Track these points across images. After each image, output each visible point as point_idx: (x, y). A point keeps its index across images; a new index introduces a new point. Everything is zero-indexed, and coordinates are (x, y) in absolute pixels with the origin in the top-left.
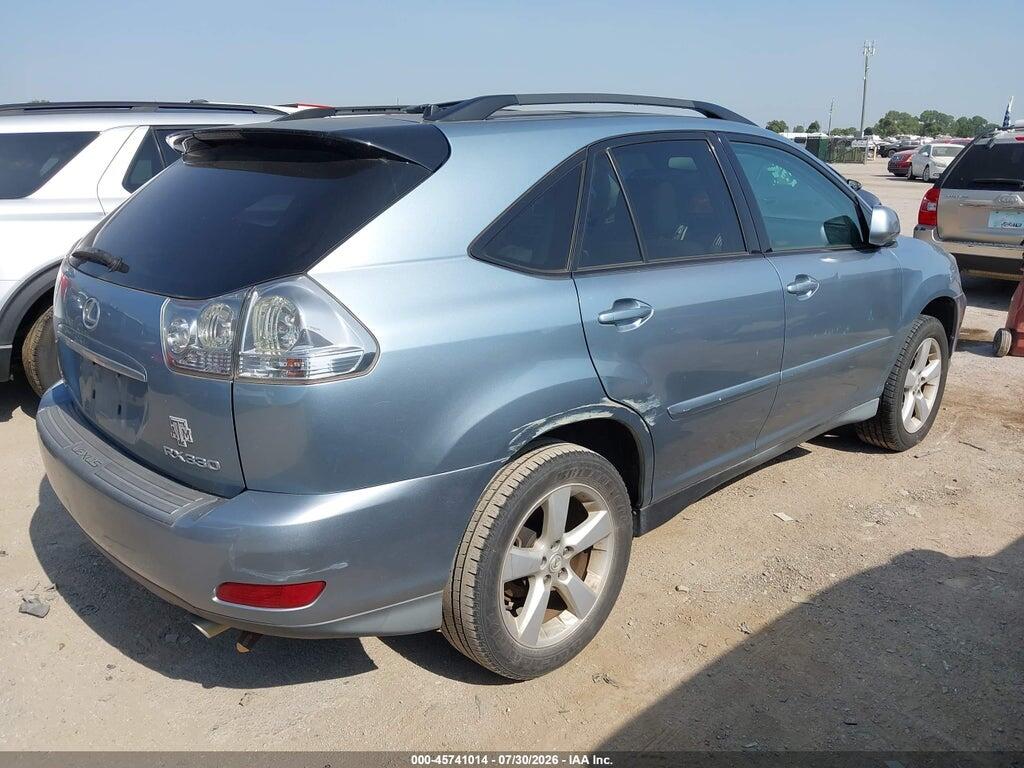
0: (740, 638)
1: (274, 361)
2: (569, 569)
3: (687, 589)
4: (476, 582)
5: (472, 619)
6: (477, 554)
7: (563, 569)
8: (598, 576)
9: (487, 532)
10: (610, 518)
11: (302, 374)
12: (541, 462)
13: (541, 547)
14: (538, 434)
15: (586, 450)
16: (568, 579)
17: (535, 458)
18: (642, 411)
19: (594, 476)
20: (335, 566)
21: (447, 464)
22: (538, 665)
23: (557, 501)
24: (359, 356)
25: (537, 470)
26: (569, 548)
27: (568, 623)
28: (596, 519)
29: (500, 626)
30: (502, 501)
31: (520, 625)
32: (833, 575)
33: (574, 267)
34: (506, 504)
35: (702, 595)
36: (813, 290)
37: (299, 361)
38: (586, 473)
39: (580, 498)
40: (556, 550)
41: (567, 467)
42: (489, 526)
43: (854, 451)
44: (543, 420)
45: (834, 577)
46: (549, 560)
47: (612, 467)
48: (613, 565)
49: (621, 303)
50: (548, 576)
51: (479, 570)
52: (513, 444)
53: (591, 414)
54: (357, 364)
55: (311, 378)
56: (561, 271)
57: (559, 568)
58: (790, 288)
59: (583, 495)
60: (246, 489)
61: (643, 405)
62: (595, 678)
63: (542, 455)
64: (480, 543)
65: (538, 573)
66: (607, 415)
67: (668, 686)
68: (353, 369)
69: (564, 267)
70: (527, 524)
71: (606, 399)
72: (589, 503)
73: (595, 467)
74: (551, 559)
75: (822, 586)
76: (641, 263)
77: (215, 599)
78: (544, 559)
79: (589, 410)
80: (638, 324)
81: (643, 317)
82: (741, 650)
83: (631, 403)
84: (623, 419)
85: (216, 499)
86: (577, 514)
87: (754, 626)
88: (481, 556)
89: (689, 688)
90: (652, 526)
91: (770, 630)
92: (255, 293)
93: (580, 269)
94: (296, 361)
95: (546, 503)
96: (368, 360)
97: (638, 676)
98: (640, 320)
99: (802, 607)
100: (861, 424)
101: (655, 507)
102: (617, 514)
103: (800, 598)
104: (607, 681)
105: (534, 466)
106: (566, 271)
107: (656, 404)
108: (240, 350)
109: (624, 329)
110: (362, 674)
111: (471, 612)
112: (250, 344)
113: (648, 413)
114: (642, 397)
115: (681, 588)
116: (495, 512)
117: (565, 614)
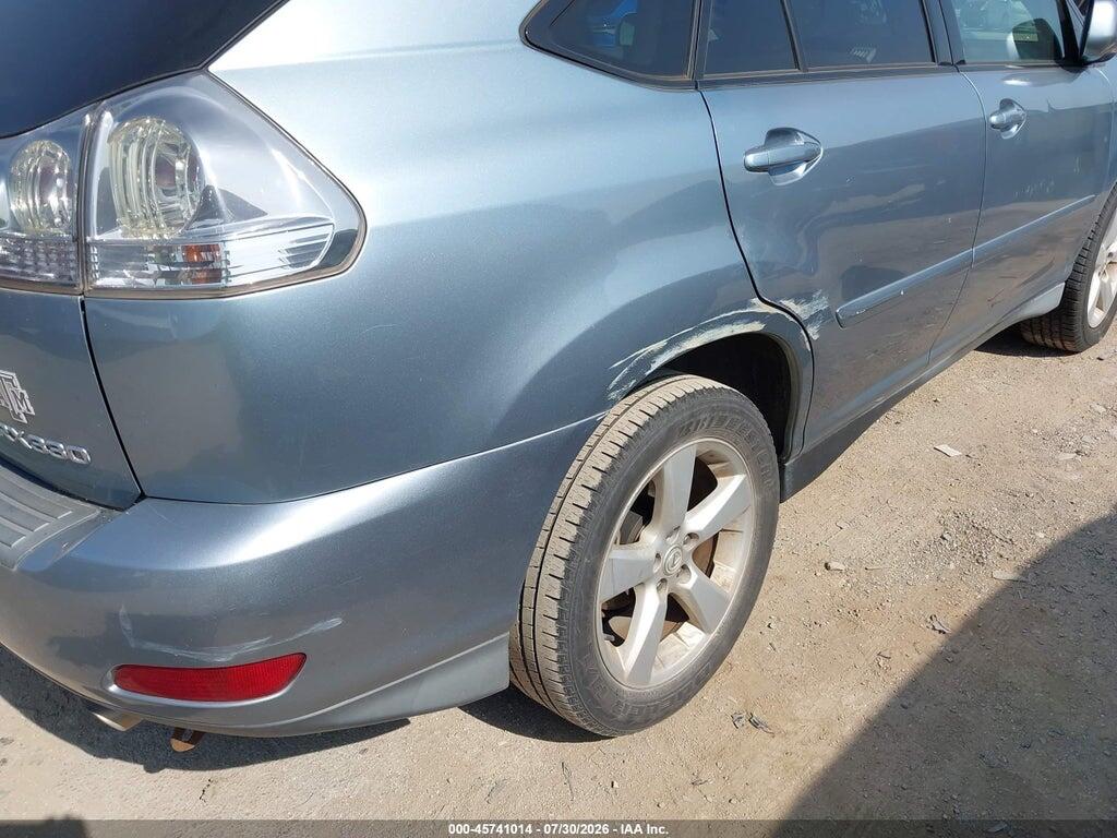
0: (934, 642)
1: (164, 252)
2: (692, 566)
3: (842, 567)
4: (560, 612)
5: (555, 667)
6: (559, 568)
7: (684, 567)
8: (731, 569)
9: (574, 531)
10: (749, 485)
11: (216, 275)
12: (653, 411)
13: (650, 537)
14: (654, 367)
15: (718, 385)
16: (691, 581)
17: (643, 405)
18: (804, 317)
19: (731, 426)
20: (319, 627)
21: (504, 433)
22: (655, 712)
23: (676, 467)
24: (325, 236)
25: (647, 424)
26: (691, 535)
27: (692, 640)
28: (729, 487)
29: (598, 670)
30: (596, 479)
31: (625, 657)
32: (1041, 535)
33: (697, 73)
34: (601, 484)
35: (863, 573)
36: (1019, 124)
37: (209, 248)
38: (719, 421)
39: (706, 458)
40: (672, 541)
41: (692, 416)
42: (577, 522)
43: (1017, 354)
44: (663, 343)
45: (1044, 538)
46: (664, 557)
47: (755, 409)
48: (752, 551)
49: (779, 135)
50: (663, 581)
51: (563, 591)
52: (617, 387)
53: (734, 327)
54: (323, 253)
55: (235, 282)
56: (678, 78)
57: (678, 566)
58: (994, 119)
59: (711, 454)
60: (142, 496)
61: (806, 306)
62: (736, 720)
63: (653, 398)
64: (564, 549)
65: (650, 579)
66: (756, 327)
67: (848, 729)
68: (316, 263)
69: (681, 72)
70: (634, 508)
71: (756, 300)
72: (718, 466)
73: (732, 410)
74: (667, 555)
75: (1031, 553)
76: (796, 72)
77: (114, 688)
78: (658, 556)
79: (730, 321)
80: (801, 171)
81: (808, 160)
82: (943, 660)
83: (789, 304)
84: (777, 332)
85: (98, 511)
86: (703, 484)
87: (951, 620)
88: (566, 571)
89: (878, 729)
90: (800, 484)
91: (974, 625)
92: (107, 116)
93: (707, 77)
94: (199, 249)
95: (660, 474)
96: (344, 245)
97: (799, 713)
98: (803, 166)
99: (1011, 588)
100: (1040, 318)
101: (805, 459)
102: (758, 478)
103: (1005, 574)
104: (756, 725)
105: (641, 419)
106: (686, 78)
107: (821, 304)
108: (87, 232)
109: (782, 180)
110: (388, 734)
111: (554, 656)
112: (108, 221)
113: (812, 319)
114: (804, 296)
115: (833, 565)
116: (585, 498)
117: (686, 629)
